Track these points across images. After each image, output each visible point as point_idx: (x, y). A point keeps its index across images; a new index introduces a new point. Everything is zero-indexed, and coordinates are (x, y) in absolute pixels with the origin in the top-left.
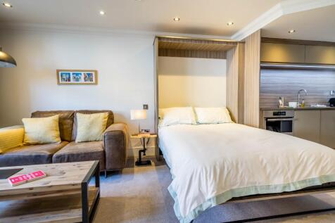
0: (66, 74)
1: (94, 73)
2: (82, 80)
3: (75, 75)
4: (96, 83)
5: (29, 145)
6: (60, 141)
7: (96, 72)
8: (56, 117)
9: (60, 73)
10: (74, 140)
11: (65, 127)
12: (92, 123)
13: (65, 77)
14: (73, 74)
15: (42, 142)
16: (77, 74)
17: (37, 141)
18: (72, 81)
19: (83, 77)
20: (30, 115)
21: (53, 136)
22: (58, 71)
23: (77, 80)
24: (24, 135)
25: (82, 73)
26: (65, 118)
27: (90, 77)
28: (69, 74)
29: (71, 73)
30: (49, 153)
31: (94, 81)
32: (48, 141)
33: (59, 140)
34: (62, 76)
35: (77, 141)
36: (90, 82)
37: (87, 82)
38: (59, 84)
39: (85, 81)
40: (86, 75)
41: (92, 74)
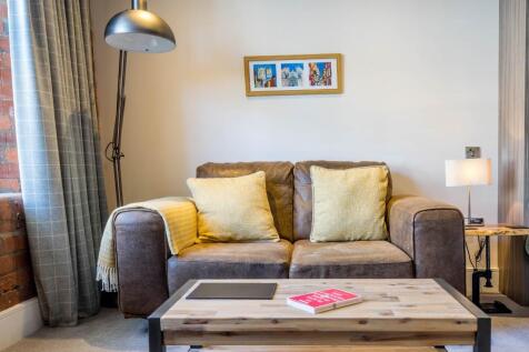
0: (267, 67)
1: (334, 63)
2: (305, 84)
3: (287, 70)
4: (339, 91)
5: (212, 241)
6: (278, 238)
7: (339, 58)
8: (259, 176)
9: (251, 65)
10: (306, 237)
12: (353, 193)
13: (263, 76)
14: (283, 66)
16: (292, 67)
17: (229, 234)
18: (280, 86)
19: (306, 73)
20: (195, 173)
22: (247, 60)
23: (293, 82)
24: (198, 219)
25: (306, 63)
27: (324, 73)
28: (273, 66)
29: (278, 64)
31: (334, 85)
32: (253, 234)
33: (274, 233)
34: (256, 73)
35: (314, 238)
36: (323, 87)
37: (316, 87)
38: (249, 94)
39: (313, 84)
40: (316, 68)
41: (329, 65)
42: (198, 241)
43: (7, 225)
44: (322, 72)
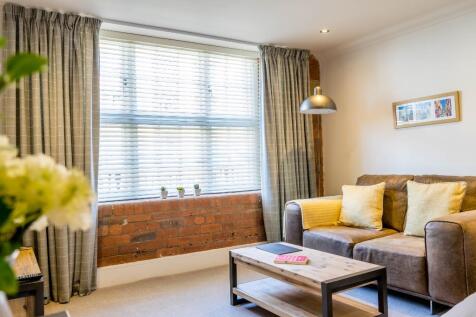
0: (406, 108)
1: (453, 98)
2: (432, 117)
3: (419, 108)
4: (459, 118)
5: (342, 225)
6: (381, 228)
7: (458, 95)
8: (381, 186)
9: (397, 107)
11: (395, 204)
13: (405, 114)
14: (417, 106)
15: (357, 225)
17: (351, 222)
18: (415, 119)
21: (372, 217)
22: (394, 105)
24: (340, 211)
25: (432, 101)
26: (396, 189)
28: (411, 107)
30: (351, 242)
31: (454, 115)
33: (379, 224)
35: (406, 232)
36: (446, 118)
37: (440, 118)
38: (397, 128)
39: (438, 116)
40: (440, 105)
41: (449, 101)
42: (335, 223)
43: (254, 206)
44: (444, 106)
